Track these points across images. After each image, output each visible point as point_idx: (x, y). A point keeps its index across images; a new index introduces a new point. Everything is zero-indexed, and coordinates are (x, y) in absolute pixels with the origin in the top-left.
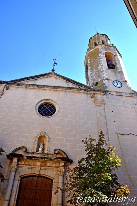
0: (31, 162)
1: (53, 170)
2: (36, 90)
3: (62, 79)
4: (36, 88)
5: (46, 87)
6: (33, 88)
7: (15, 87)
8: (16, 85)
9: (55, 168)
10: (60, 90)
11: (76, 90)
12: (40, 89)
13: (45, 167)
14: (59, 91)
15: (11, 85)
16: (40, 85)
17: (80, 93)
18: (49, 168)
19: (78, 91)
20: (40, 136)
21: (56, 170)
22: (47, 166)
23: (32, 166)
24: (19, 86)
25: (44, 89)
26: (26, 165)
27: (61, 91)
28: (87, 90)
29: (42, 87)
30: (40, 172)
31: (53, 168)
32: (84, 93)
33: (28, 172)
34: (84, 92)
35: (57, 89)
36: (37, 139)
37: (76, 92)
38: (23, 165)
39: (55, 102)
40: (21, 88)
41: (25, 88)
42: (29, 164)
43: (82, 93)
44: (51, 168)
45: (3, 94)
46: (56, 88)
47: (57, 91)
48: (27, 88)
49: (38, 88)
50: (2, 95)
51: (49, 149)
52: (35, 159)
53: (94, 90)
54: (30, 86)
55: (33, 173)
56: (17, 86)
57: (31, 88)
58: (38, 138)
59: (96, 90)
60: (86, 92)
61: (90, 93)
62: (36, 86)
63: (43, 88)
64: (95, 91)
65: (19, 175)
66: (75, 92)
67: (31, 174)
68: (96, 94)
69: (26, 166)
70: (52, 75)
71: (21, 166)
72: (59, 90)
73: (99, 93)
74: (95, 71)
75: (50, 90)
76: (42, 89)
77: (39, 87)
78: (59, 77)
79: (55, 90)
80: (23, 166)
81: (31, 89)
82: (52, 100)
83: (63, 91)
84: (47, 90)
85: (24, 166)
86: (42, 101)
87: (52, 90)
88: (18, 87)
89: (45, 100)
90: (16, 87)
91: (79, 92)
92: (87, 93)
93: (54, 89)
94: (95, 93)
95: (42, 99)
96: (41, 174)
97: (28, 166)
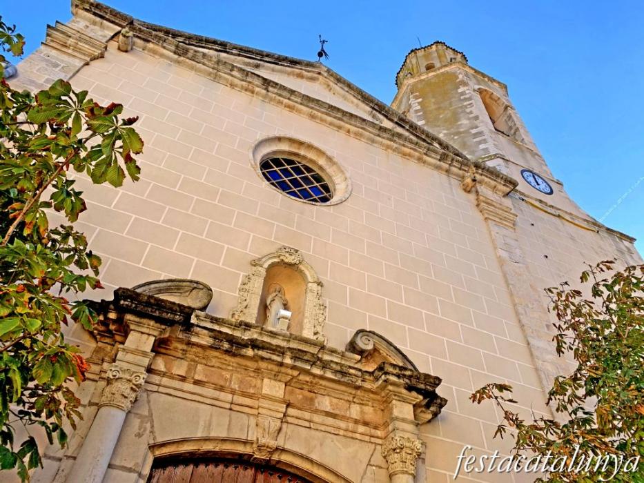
0: (231, 372)
1: (350, 436)
2: (255, 99)
3: (355, 101)
4: (257, 89)
5: (299, 100)
6: (242, 87)
7: (162, 55)
8: (173, 48)
9: (361, 429)
10: (353, 129)
11: (413, 146)
12: (271, 99)
13: (307, 415)
14: (349, 131)
15: (148, 41)
16: (277, 84)
17: (425, 162)
18: (330, 421)
19: (417, 154)
20: (276, 260)
21: (367, 438)
22: (316, 411)
23: (233, 392)
24: (182, 58)
25: (289, 107)
26: (197, 382)
27: (356, 134)
28: (453, 159)
29: (285, 93)
30: (282, 435)
31: (351, 426)
32: (438, 168)
33: (209, 426)
34: (438, 163)
35: (342, 123)
36: (263, 271)
37: (409, 155)
38: (183, 379)
39: (335, 160)
40: (192, 68)
41: (210, 74)
42: (215, 380)
43: (430, 164)
44: (343, 424)
45: (102, 56)
46: (339, 115)
47: (340, 128)
48: (216, 78)
49: (264, 92)
50: (94, 59)
51: (319, 329)
52: (261, 353)
53: (477, 166)
54: (235, 73)
55: (236, 435)
56: (176, 57)
57: (236, 81)
58: (266, 265)
59: (483, 169)
60: (445, 166)
61: (461, 172)
62: (257, 82)
63: (286, 101)
64: (480, 171)
65: (147, 439)
66: (404, 154)
67: (224, 440)
68: (480, 182)
69: (197, 389)
70: (319, 73)
71: (165, 381)
72: (348, 126)
73: (493, 183)
74: (445, 132)
75: (312, 117)
76: (280, 103)
77: (270, 89)
78: (346, 89)
79: (331, 124)
80: (177, 384)
81: (232, 86)
82: (320, 152)
83: (361, 135)
84: (299, 111)
85: (188, 386)
86: (279, 139)
87: (322, 120)
88: (179, 62)
89: (292, 141)
90: (168, 58)
91: (419, 159)
92: (447, 171)
93: (329, 119)
94: (478, 177)
95: (282, 134)
96: (284, 451)
97: (208, 391)
